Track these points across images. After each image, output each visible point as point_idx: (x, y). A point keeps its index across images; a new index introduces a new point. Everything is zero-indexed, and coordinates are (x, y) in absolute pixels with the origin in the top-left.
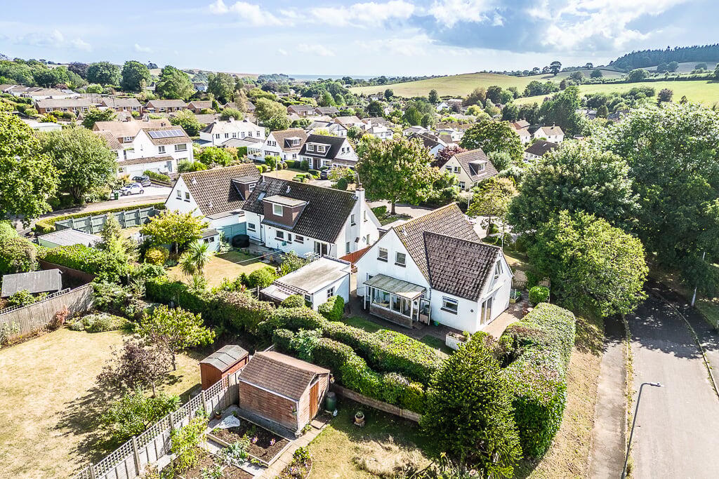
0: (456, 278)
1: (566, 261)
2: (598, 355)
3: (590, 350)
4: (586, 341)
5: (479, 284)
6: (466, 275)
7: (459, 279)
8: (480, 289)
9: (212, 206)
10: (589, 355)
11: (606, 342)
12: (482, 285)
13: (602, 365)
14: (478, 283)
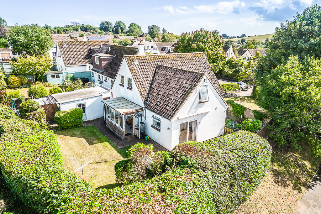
0: (164, 100)
1: (283, 98)
2: (300, 191)
3: (292, 185)
4: (292, 175)
5: (177, 105)
6: (171, 97)
7: (166, 101)
8: (177, 110)
9: (72, 60)
10: (289, 189)
11: (315, 179)
12: (179, 106)
13: (299, 203)
14: (177, 103)
